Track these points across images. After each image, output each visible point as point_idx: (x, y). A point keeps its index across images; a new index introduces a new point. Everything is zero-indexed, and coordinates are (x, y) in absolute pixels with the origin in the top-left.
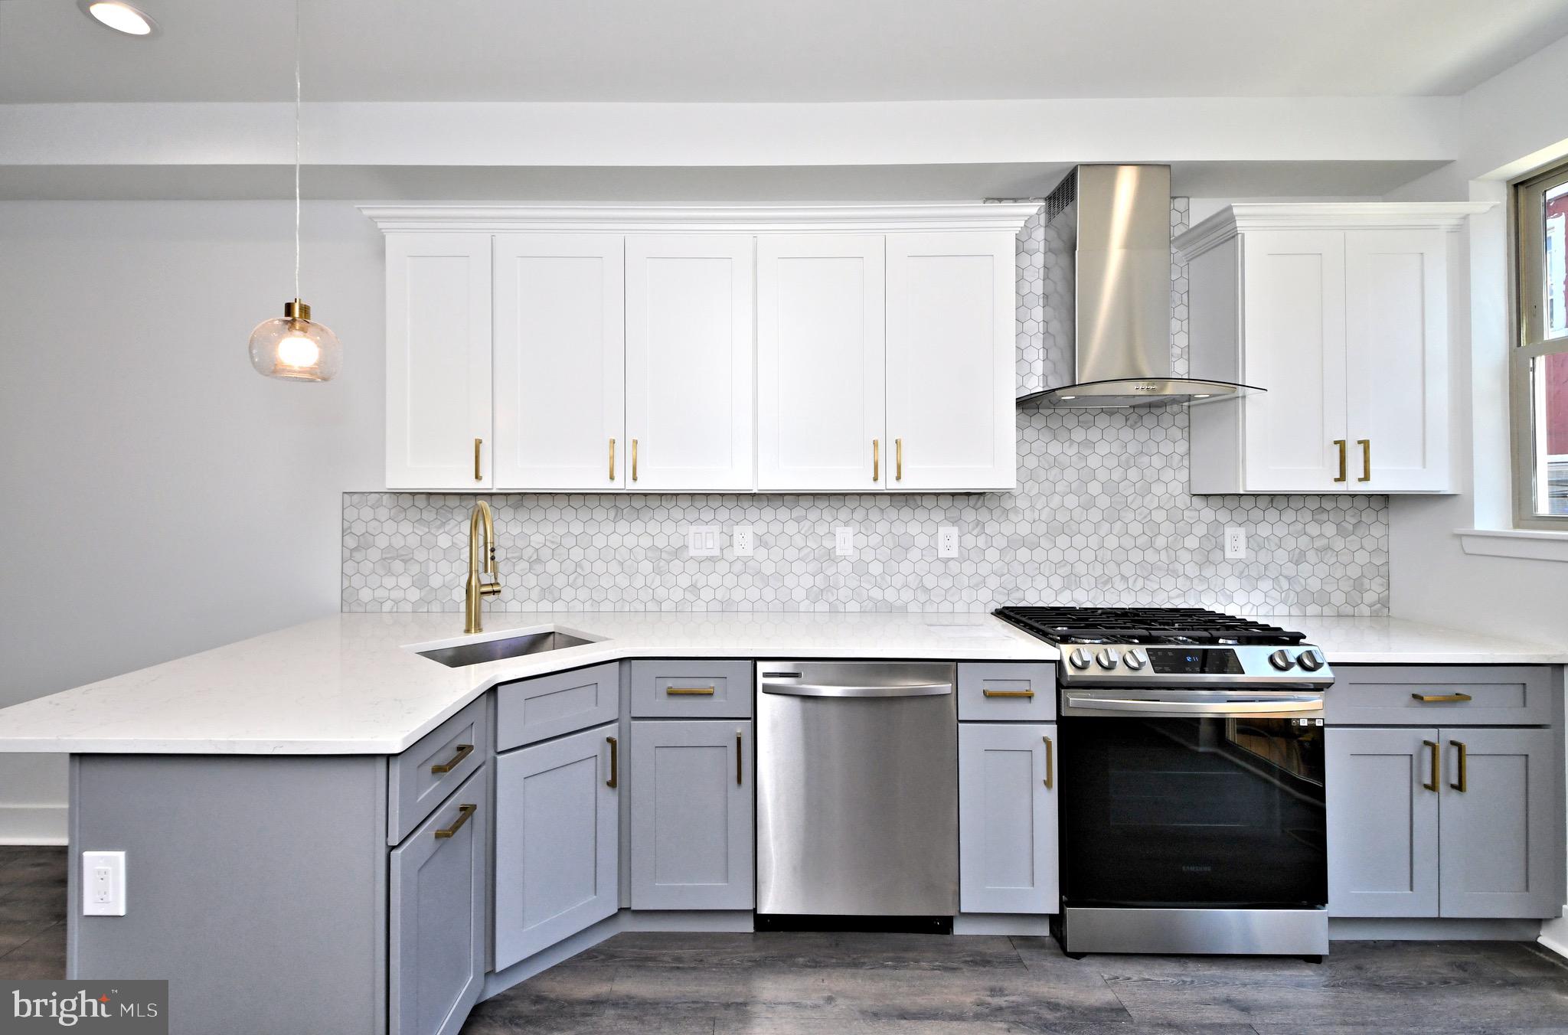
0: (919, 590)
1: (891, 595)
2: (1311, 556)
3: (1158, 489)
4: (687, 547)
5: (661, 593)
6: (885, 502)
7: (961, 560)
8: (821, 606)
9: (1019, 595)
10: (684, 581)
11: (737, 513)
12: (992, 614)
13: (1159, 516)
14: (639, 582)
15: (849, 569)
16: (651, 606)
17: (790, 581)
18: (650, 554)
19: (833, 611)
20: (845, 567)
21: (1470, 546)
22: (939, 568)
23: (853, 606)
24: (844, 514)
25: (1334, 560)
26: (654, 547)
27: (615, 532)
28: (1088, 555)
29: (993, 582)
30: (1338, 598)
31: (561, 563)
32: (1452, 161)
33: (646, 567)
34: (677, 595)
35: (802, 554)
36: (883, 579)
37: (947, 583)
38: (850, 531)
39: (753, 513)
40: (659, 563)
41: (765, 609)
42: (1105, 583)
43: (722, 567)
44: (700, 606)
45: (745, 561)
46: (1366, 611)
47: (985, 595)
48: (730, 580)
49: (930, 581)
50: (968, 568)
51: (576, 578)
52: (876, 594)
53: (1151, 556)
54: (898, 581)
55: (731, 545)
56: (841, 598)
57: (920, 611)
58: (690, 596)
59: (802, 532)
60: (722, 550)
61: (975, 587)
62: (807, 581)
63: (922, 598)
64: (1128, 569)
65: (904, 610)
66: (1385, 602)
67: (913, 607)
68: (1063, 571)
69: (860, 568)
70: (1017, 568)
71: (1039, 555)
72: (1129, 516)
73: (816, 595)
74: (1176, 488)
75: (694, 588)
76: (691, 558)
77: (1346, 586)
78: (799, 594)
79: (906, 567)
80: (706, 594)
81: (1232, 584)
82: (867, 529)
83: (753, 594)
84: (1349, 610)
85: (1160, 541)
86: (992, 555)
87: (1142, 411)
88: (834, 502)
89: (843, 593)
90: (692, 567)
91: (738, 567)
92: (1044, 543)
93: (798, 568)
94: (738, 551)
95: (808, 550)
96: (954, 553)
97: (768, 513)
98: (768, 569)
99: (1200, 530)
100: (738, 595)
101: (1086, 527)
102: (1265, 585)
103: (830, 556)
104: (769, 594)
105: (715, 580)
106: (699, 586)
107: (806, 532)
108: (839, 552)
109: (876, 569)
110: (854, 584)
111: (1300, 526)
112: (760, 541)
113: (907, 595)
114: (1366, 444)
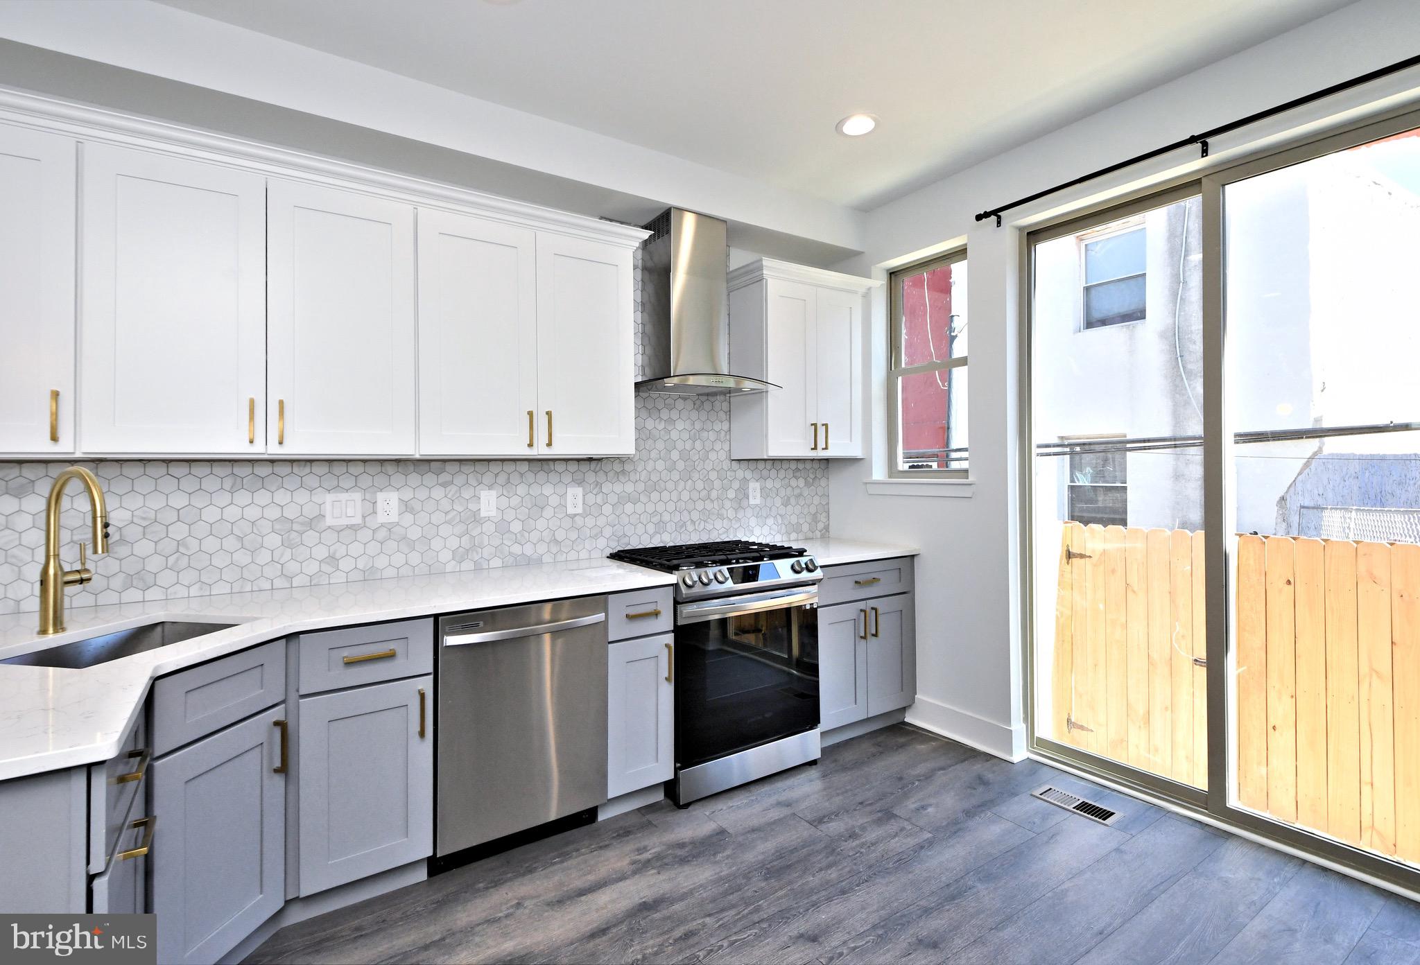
0: (552, 544)
1: (528, 549)
2: (793, 501)
3: (712, 456)
4: (324, 516)
5: (293, 567)
6: (524, 467)
7: (584, 515)
8: (467, 565)
9: (626, 540)
10: (321, 552)
11: (380, 480)
12: (608, 557)
13: (713, 475)
14: (264, 557)
15: (493, 528)
16: (278, 583)
17: (436, 544)
18: (277, 526)
19: (478, 568)
20: (489, 528)
21: (872, 489)
22: (567, 523)
23: (496, 563)
24: (488, 478)
25: (803, 503)
26: (283, 519)
27: (232, 503)
28: (671, 507)
29: (608, 532)
30: (805, 527)
31: (156, 543)
32: (863, 253)
33: (274, 540)
34: (312, 568)
35: (449, 516)
36: (522, 536)
37: (573, 535)
38: (493, 493)
39: (398, 479)
40: (289, 535)
41: (411, 574)
42: (682, 527)
43: (365, 535)
44: (339, 577)
45: (390, 527)
46: (818, 534)
47: (602, 543)
48: (373, 548)
49: (560, 535)
50: (590, 522)
51: (178, 559)
52: (517, 549)
53: (709, 505)
54: (535, 536)
55: (375, 512)
56: (485, 556)
57: (552, 561)
58: (327, 568)
59: (449, 496)
60: (364, 517)
61: (595, 537)
62: (454, 543)
63: (554, 549)
64: (695, 516)
65: (539, 562)
66: (827, 528)
67: (547, 559)
68: (656, 519)
69: (502, 527)
70: (625, 520)
71: (639, 508)
72: (695, 476)
73: (460, 555)
74: (723, 455)
75: (332, 559)
76: (329, 527)
77: (809, 519)
78: (445, 556)
79: (541, 524)
80: (345, 564)
81: (753, 522)
82: (508, 492)
83: (399, 559)
84: (810, 535)
85: (714, 494)
86: (607, 509)
87: (704, 398)
88: (479, 467)
89: (487, 552)
90: (330, 537)
91: (382, 534)
92: (643, 498)
93: (445, 530)
94: (381, 518)
95: (455, 513)
96: (579, 510)
97: (414, 479)
98: (415, 533)
99: (736, 485)
100: (381, 562)
101: (670, 485)
102: (770, 521)
103: (476, 518)
104: (415, 558)
105: (356, 549)
106: (338, 556)
107: (453, 496)
108: (483, 514)
109: (516, 527)
110: (497, 542)
111: (787, 480)
112: (406, 507)
113: (542, 549)
114: (826, 425)
